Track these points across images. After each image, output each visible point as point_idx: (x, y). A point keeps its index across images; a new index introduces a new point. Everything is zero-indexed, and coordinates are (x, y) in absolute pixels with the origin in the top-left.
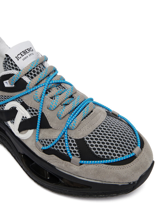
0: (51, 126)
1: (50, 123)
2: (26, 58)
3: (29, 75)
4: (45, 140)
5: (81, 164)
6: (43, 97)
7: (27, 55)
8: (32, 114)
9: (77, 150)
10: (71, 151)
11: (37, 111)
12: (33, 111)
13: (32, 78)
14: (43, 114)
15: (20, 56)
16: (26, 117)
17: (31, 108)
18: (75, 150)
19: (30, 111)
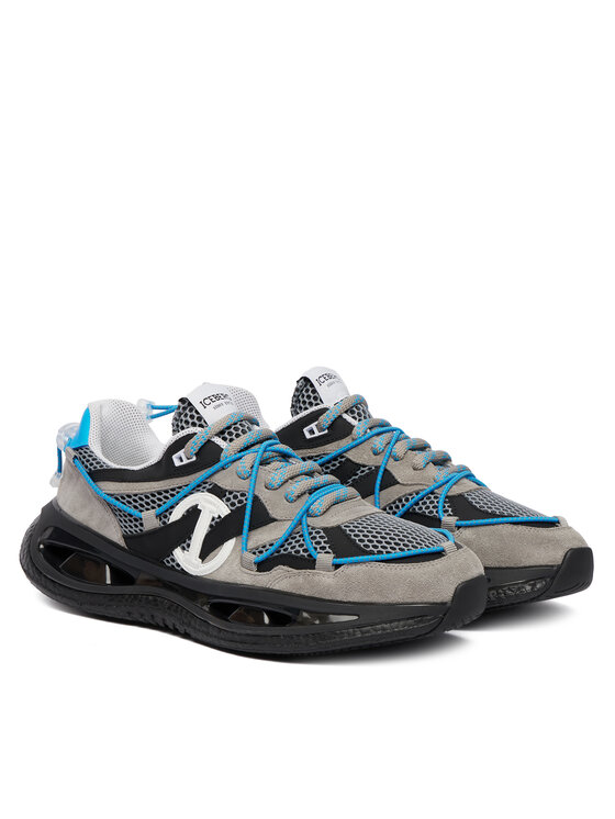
0: (274, 516)
1: (270, 512)
2: (219, 406)
3: (226, 435)
4: (261, 549)
5: (337, 566)
6: (255, 468)
7: (221, 401)
8: (233, 504)
9: (327, 546)
10: (316, 549)
11: (243, 495)
12: (235, 497)
13: (231, 440)
14: (256, 498)
15: (207, 401)
16: (219, 517)
17: (231, 493)
18: (323, 544)
19: (228, 500)
